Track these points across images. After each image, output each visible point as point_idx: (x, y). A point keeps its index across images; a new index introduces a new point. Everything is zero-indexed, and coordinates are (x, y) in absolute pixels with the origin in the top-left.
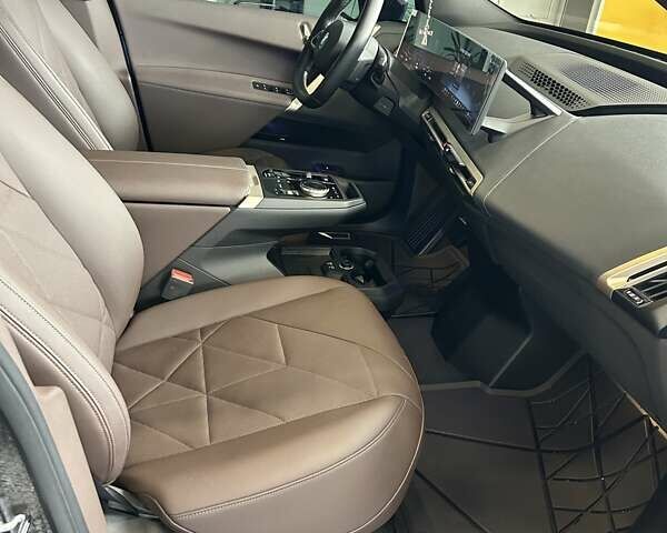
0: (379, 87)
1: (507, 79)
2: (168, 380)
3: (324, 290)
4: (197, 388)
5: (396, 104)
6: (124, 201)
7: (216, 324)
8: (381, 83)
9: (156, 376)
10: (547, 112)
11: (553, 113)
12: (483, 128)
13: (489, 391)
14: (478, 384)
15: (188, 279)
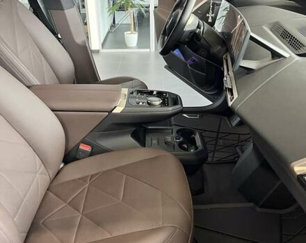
0: (198, 43)
1: (252, 38)
2: (68, 204)
3: (153, 156)
4: (78, 210)
5: (209, 51)
6: (52, 111)
7: (99, 173)
8: (200, 41)
9: (64, 201)
10: (279, 56)
11: (283, 57)
12: (240, 66)
13: (258, 209)
14: (251, 204)
15: (88, 149)
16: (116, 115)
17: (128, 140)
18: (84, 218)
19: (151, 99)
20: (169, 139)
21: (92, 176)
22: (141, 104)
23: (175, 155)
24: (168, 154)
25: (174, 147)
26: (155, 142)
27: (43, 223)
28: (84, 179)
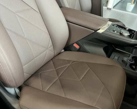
2: (56, 70)
9: (55, 68)
15: (77, 47)
16: (99, 33)
17: (101, 51)
18: (58, 80)
19: (123, 31)
20: (125, 59)
21: (74, 62)
22: (116, 32)
23: (124, 69)
24: (120, 67)
25: (126, 64)
26: (116, 58)
27: (40, 74)
28: (69, 61)
